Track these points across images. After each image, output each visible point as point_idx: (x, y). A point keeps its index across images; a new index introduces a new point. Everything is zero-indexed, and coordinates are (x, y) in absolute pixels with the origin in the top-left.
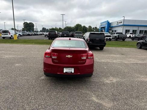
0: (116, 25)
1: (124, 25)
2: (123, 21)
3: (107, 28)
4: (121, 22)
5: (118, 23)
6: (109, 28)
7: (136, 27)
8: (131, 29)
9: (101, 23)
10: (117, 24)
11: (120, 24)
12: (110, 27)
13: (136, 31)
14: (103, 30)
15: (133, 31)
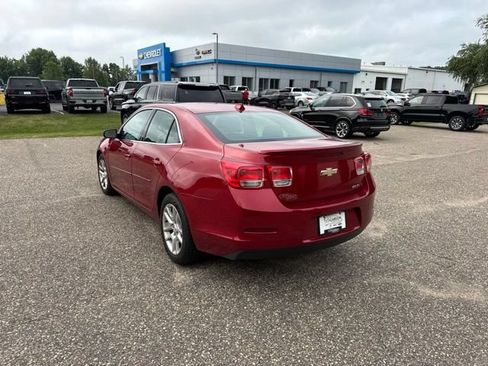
0: (192, 60)
1: (218, 62)
2: (213, 49)
3: (163, 69)
4: (209, 52)
5: (198, 53)
6: (172, 70)
7: (249, 68)
8: (239, 74)
9: (140, 51)
10: (196, 58)
11: (205, 58)
12: (173, 65)
13: (250, 79)
14: (151, 77)
15: (244, 79)
